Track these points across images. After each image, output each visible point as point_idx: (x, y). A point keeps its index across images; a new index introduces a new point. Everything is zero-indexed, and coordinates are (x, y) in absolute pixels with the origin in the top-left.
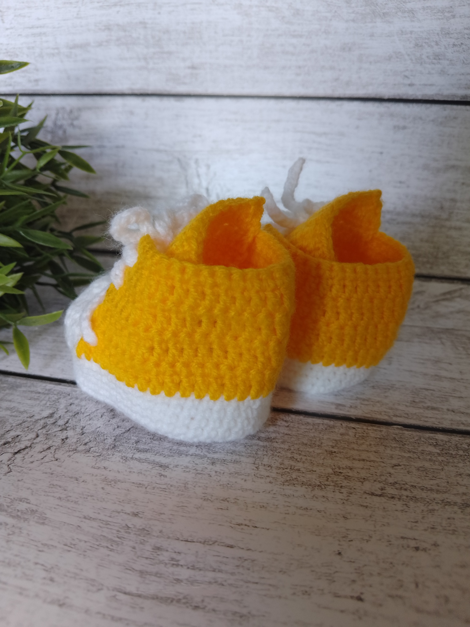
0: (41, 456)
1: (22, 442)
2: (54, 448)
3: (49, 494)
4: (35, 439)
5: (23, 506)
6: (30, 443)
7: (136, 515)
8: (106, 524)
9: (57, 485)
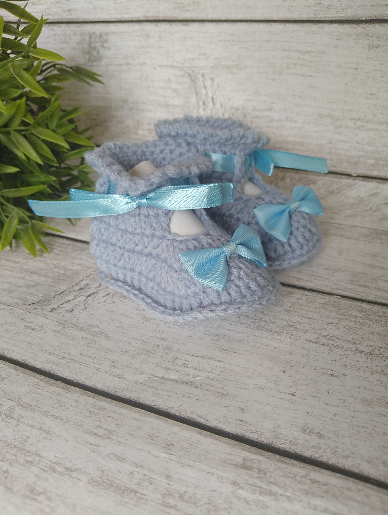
0: (104, 299)
1: (91, 289)
2: (112, 294)
3: (111, 324)
4: (99, 287)
5: (95, 329)
6: (96, 290)
7: (163, 339)
8: (146, 343)
9: (115, 319)
